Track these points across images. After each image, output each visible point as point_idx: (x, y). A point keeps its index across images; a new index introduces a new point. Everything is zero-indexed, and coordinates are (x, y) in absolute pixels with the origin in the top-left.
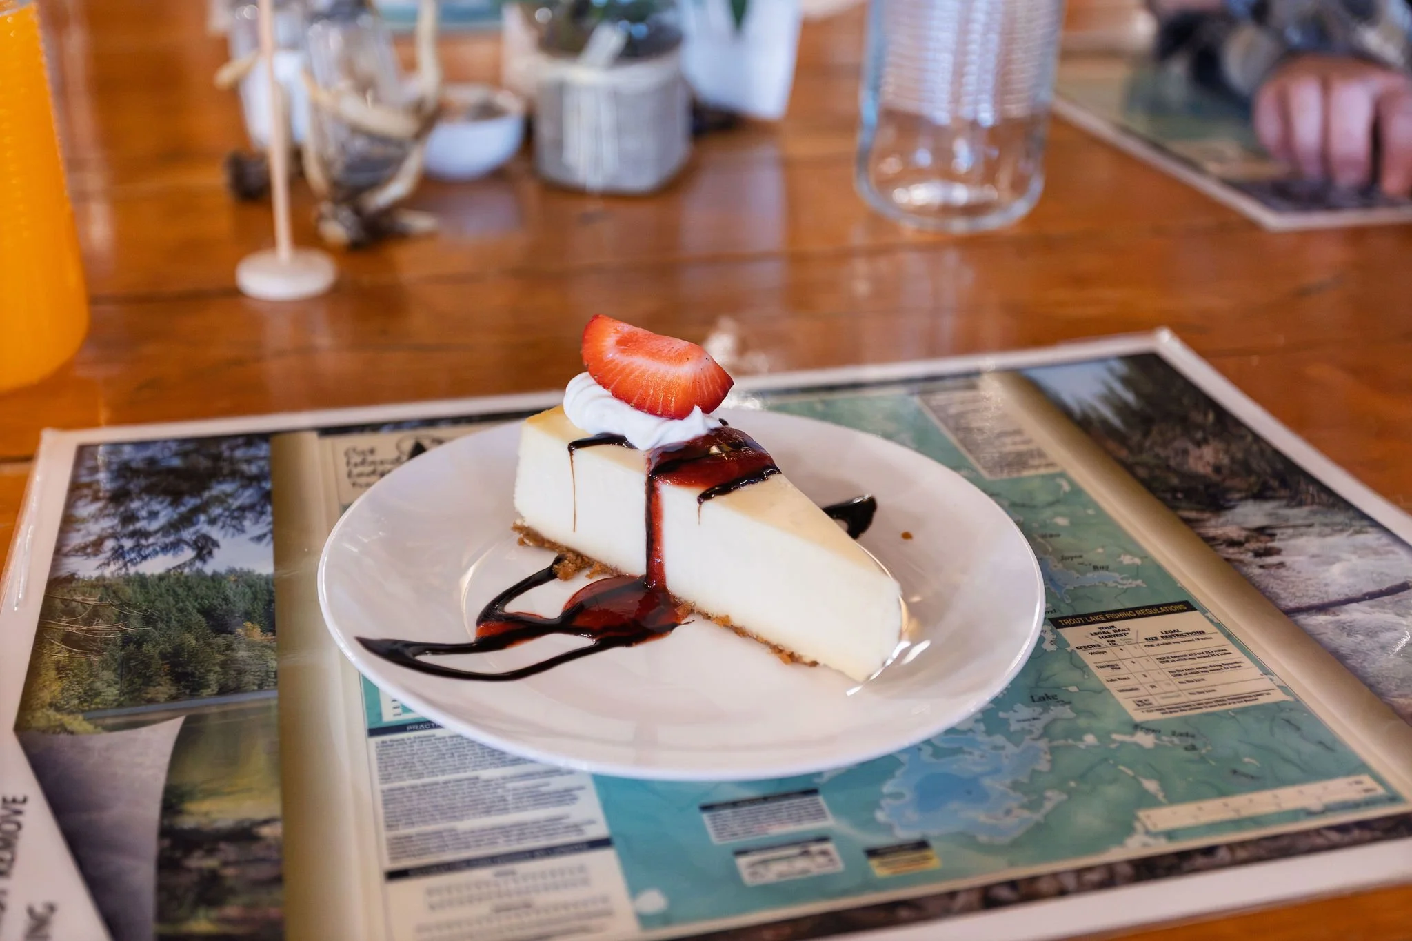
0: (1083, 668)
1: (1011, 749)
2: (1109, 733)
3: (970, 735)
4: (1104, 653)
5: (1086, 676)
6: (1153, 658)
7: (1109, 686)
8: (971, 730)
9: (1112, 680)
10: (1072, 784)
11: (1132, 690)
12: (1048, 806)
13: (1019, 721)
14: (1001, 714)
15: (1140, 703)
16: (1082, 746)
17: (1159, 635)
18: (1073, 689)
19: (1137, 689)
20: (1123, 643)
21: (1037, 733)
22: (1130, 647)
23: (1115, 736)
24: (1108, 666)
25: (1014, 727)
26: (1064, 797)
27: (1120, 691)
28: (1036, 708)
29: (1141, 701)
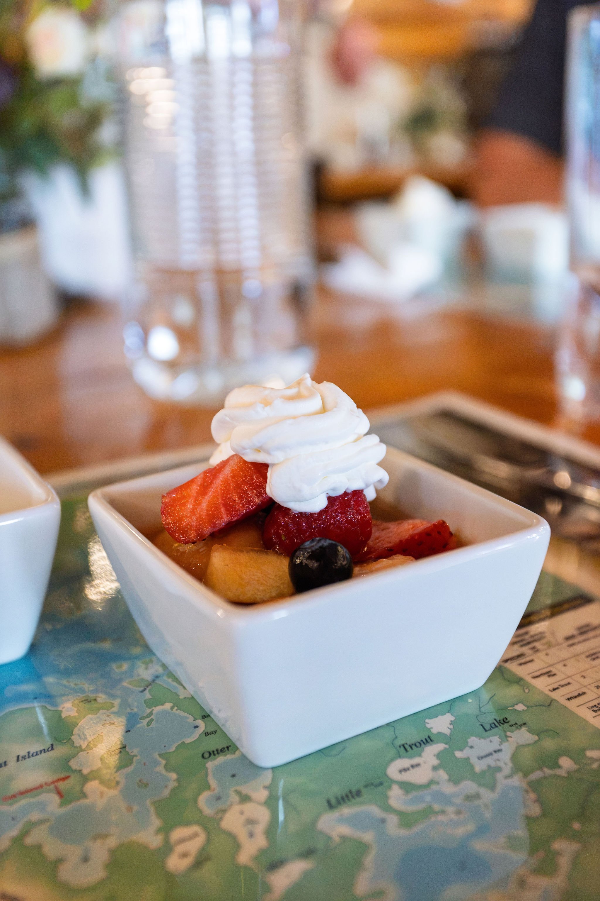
0: (519, 681)
1: (487, 796)
2: (582, 751)
3: (434, 787)
4: (531, 661)
5: (527, 691)
6: (583, 656)
7: (555, 695)
8: (432, 782)
9: (554, 689)
10: (576, 826)
11: (579, 695)
12: (564, 862)
13: (481, 758)
14: (459, 754)
15: (595, 709)
16: (562, 773)
17: (575, 633)
18: (520, 707)
19: (584, 693)
20: (545, 647)
21: (507, 769)
22: (552, 651)
23: (590, 754)
24: (542, 674)
25: (479, 766)
26: (575, 846)
27: (569, 699)
28: (492, 738)
29: (595, 706)
